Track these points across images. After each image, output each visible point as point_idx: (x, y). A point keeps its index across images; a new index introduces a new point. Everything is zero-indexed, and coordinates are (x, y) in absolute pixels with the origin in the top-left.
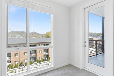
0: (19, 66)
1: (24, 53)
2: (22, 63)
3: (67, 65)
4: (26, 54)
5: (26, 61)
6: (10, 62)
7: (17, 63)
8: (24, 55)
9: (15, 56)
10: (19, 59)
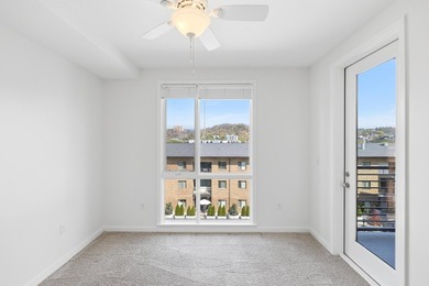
0: (227, 212)
1: (240, 182)
2: (234, 206)
3: (297, 234)
4: (243, 184)
5: (243, 204)
6: (210, 199)
7: (223, 203)
8: (240, 186)
9: (220, 186)
10: (227, 196)
